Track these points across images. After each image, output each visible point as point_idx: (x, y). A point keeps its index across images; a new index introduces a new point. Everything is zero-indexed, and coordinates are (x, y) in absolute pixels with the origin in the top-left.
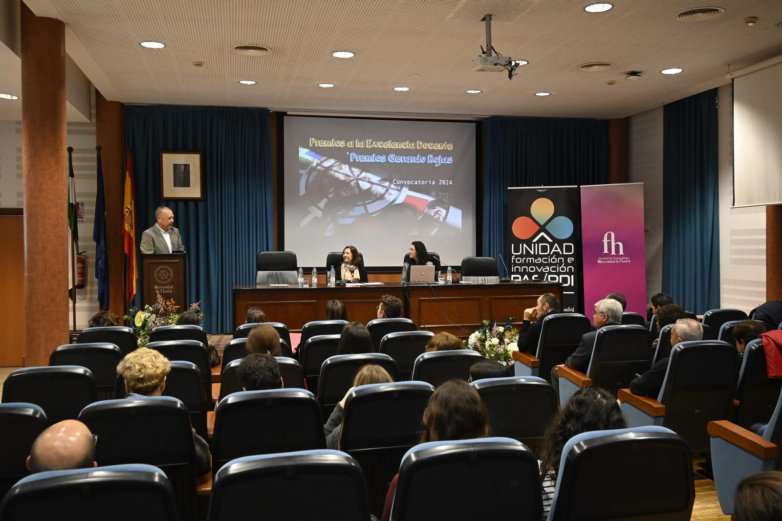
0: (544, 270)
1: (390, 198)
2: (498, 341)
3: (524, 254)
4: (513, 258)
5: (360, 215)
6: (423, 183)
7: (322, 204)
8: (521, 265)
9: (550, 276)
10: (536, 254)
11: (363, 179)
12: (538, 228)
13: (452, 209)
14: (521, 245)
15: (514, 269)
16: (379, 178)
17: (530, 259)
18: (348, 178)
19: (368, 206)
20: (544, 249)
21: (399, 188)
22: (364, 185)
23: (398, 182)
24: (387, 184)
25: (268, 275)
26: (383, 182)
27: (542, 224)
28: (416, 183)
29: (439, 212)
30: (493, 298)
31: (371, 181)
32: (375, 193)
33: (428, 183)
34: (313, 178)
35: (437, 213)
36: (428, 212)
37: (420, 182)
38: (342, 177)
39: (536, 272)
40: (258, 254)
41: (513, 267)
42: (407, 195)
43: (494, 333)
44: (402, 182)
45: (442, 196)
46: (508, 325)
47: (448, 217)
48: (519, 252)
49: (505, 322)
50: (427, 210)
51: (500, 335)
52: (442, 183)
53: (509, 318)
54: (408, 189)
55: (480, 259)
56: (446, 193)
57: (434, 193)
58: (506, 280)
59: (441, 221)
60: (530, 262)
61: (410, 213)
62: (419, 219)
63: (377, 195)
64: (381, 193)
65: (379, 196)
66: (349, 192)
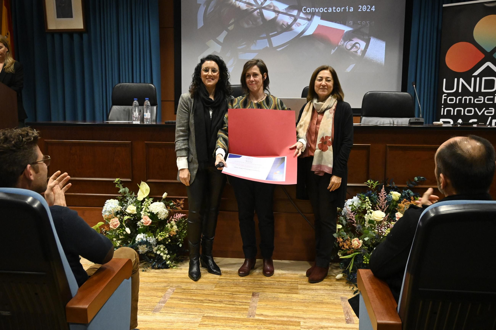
0: (487, 113)
1: (298, 29)
2: (383, 214)
3: (460, 91)
4: (443, 98)
5: (264, 49)
6: (339, 10)
7: (221, 38)
8: (454, 106)
9: (494, 121)
10: (477, 91)
11: (268, 8)
12: (482, 56)
13: (373, 40)
14: (456, 79)
15: (444, 111)
16: (287, 6)
17: (468, 98)
18: (251, 7)
19: (272, 39)
20: (489, 84)
21: (310, 17)
22: (269, 15)
23: (309, 10)
24: (295, 13)
26: (290, 11)
27: (489, 50)
28: (330, 10)
29: (357, 45)
30: (389, 146)
31: (276, 9)
32: (281, 23)
33: (345, 10)
34: (212, 8)
35: (354, 45)
36: (343, 45)
37: (336, 10)
38: (243, 6)
39: (475, 116)
40: (114, 86)
41: (442, 109)
42: (319, 25)
43: (382, 202)
44: (313, 10)
45: (361, 25)
46: (408, 190)
47: (368, 50)
48: (453, 89)
49: (405, 184)
50: (342, 42)
51: (393, 205)
52: (362, 9)
53: (413, 178)
54: (320, 18)
55: (389, 94)
56: (367, 22)
57: (352, 22)
58: (417, 121)
59: (359, 56)
60: (468, 102)
61: (321, 46)
62: (332, 53)
63: (283, 26)
64: (287, 24)
65: (285, 26)
66: (251, 23)
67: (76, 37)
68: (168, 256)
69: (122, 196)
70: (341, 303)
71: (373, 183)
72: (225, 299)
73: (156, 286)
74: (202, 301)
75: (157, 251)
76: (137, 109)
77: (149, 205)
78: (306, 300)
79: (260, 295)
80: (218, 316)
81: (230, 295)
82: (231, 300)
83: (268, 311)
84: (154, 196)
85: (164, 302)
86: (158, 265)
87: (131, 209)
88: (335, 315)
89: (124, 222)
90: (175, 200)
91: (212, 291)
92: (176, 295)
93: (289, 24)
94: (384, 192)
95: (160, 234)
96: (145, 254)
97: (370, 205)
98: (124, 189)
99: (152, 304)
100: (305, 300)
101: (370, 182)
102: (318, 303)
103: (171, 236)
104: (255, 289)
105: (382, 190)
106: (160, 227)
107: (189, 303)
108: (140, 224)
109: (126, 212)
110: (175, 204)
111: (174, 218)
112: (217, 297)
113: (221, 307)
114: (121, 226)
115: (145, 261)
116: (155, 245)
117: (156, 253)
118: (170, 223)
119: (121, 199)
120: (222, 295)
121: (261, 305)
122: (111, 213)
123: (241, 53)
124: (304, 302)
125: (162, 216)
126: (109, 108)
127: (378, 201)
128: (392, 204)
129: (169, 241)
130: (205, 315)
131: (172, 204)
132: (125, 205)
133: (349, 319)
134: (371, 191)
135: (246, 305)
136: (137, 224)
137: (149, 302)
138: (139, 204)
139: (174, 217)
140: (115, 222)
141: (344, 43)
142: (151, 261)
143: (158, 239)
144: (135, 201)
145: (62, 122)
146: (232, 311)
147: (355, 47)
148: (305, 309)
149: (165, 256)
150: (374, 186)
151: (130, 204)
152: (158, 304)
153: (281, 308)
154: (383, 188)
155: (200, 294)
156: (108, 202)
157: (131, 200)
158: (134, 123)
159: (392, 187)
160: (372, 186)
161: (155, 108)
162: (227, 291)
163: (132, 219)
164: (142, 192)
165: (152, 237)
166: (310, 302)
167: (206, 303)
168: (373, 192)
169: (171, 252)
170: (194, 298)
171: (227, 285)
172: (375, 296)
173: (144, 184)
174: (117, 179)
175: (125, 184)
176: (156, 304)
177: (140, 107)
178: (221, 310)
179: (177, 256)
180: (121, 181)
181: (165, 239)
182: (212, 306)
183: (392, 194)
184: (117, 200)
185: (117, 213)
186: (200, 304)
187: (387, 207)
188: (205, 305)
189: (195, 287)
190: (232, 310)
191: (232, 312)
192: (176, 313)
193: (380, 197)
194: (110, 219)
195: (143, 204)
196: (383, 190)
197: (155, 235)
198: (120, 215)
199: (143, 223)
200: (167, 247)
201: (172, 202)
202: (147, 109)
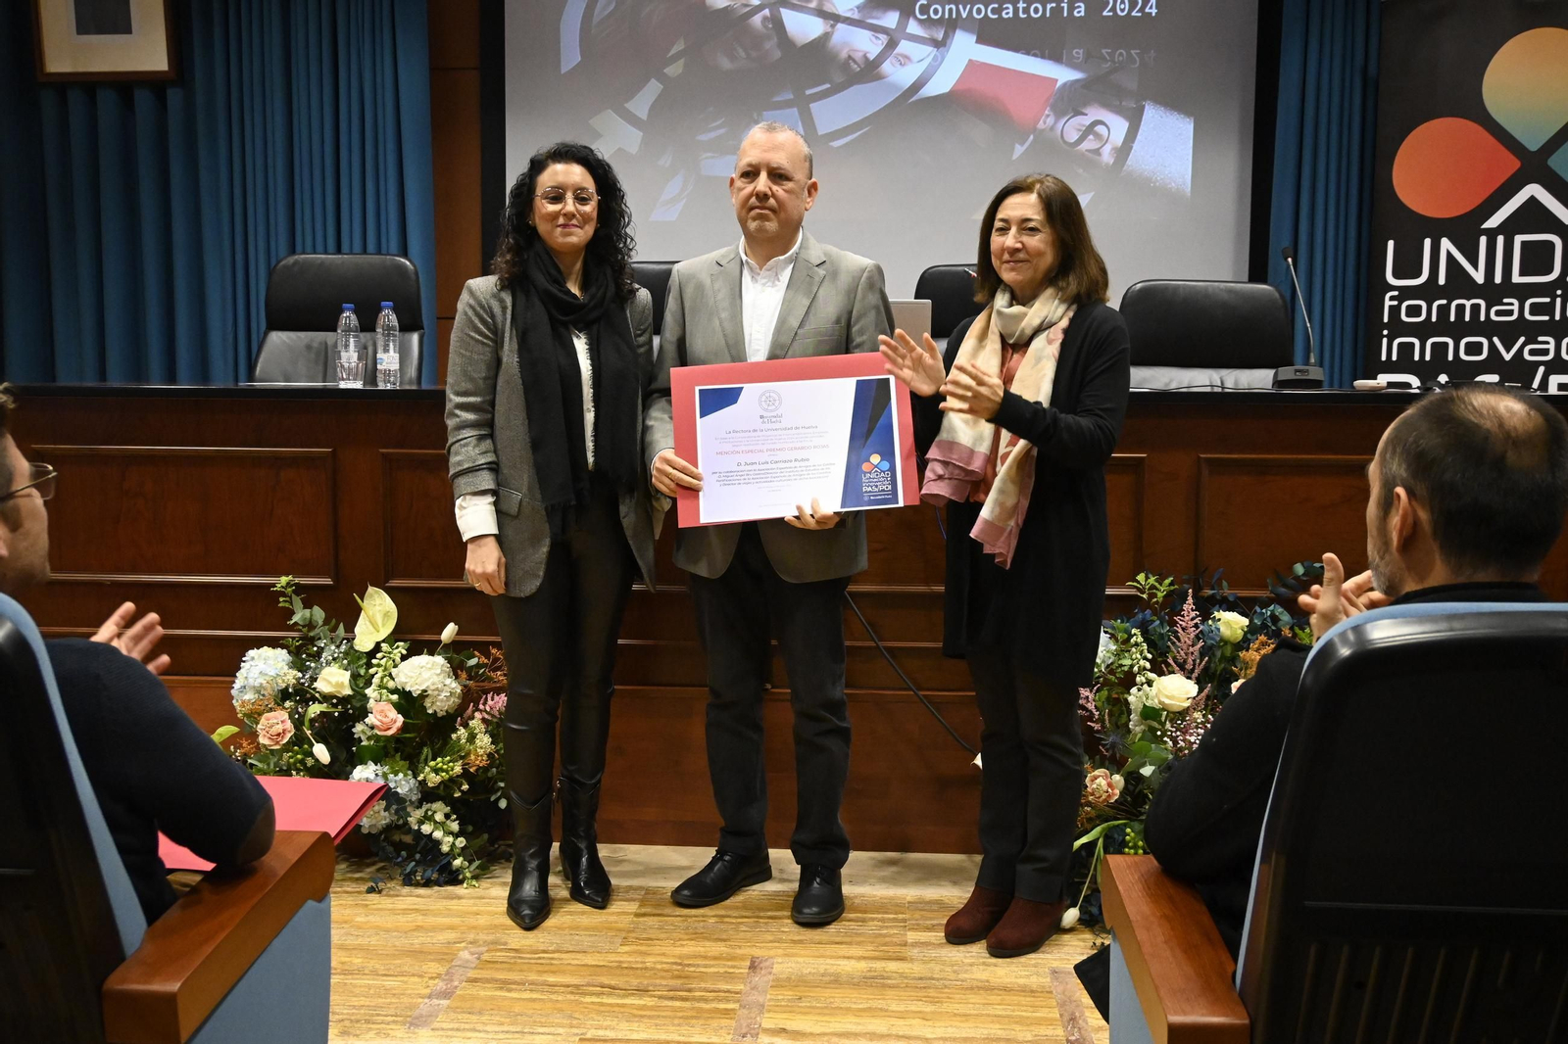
0: (1532, 352)
1: (900, 74)
2: (1192, 688)
3: (1442, 281)
4: (1388, 303)
6: (1037, 11)
7: (641, 105)
8: (1423, 331)
9: (1555, 381)
10: (1498, 279)
11: (799, 4)
12: (1514, 164)
13: (1152, 114)
14: (1427, 242)
17: (1468, 304)
19: (814, 107)
20: (1537, 258)
21: (940, 36)
22: (803, 27)
23: (936, 12)
24: (891, 19)
25: (309, 347)
26: (875, 14)
27: (1533, 145)
28: (1008, 12)
29: (1100, 129)
31: (828, 8)
32: (844, 55)
33: (1058, 11)
34: (609, 3)
35: (1090, 129)
36: (1052, 128)
37: (1026, 10)
39: (1494, 363)
40: (273, 263)
41: (1385, 340)
42: (970, 60)
43: (1185, 647)
44: (951, 10)
45: (1113, 61)
46: (1272, 607)
47: (1136, 146)
48: (1418, 274)
49: (1264, 587)
50: (1049, 120)
51: (1223, 658)
52: (1113, 9)
53: (1290, 569)
54: (975, 38)
55: (1206, 288)
56: (1133, 52)
57: (1081, 51)
58: (1299, 376)
59: (1107, 165)
60: (1467, 319)
61: (979, 132)
62: (1014, 157)
63: (852, 64)
64: (865, 56)
65: (859, 66)
66: (743, 54)
67: (143, 99)
68: (461, 842)
69: (301, 638)
70: (1050, 987)
71: (1156, 584)
72: (658, 981)
73: (417, 940)
74: (577, 989)
75: (421, 822)
76: (352, 340)
77: (395, 666)
78: (933, 979)
79: (775, 966)
80: (635, 1036)
81: (675, 967)
82: (679, 982)
83: (803, 1017)
84: (414, 636)
85: (446, 994)
86: (425, 871)
87: (333, 679)
88: (1033, 1028)
89: (307, 723)
90: (483, 647)
91: (613, 955)
92: (489, 972)
93: (871, 57)
94: (1193, 614)
95: (432, 763)
96: (381, 833)
97: (1145, 658)
98: (307, 612)
99: (405, 1000)
100: (928, 981)
101: (1146, 580)
102: (972, 988)
103: (471, 770)
104: (761, 948)
105: (1185, 607)
106: (432, 742)
107: (535, 996)
108: (363, 732)
109: (314, 689)
110: (486, 661)
111: (481, 711)
112: (627, 975)
113: (643, 1008)
114: (299, 740)
115: (382, 861)
116: (416, 804)
117: (419, 829)
118: (466, 725)
119: (298, 648)
120: (646, 968)
121: (780, 997)
122: (263, 695)
123: (709, 154)
124: (925, 988)
125: (438, 703)
126: (258, 337)
127: (1173, 643)
128: (1219, 654)
129: (465, 787)
130: (589, 1036)
131: (473, 662)
132: (313, 665)
133: (1077, 1040)
134: (1148, 612)
135: (728, 1001)
136: (354, 730)
137: (394, 995)
138: (361, 664)
139: (481, 707)
140: (276, 725)
141: (1055, 123)
142: (400, 859)
143: (424, 780)
144: (346, 654)
145: (91, 383)
146: (681, 1021)
147: (1091, 137)
148: (929, 1008)
149: (450, 839)
150: (1160, 595)
151: (328, 663)
152: (426, 1000)
153: (848, 1009)
154: (1190, 600)
155: (569, 967)
156: (253, 659)
157: (333, 647)
158: (343, 385)
159: (1218, 597)
160: (1152, 596)
161: (415, 338)
162: (664, 954)
163: (336, 714)
164: (370, 622)
165: (405, 775)
166: (946, 987)
167: (592, 994)
168: (1155, 613)
169: (470, 828)
170: (551, 979)
171: (663, 936)
172: (1161, 939)
173: (376, 596)
174: (284, 580)
175: (310, 596)
176: (420, 1000)
177: (365, 336)
178: (642, 1016)
179: (492, 842)
180: (295, 584)
181: (452, 783)
182: (610, 1005)
183: (1219, 620)
184: (285, 651)
185: (284, 695)
186: (572, 997)
187: (1204, 663)
188: (587, 1003)
189: (552, 943)
190: (681, 1018)
191: (679, 1025)
192: (488, 1028)
193: (1180, 630)
194: (260, 714)
195: (374, 661)
196: (1189, 605)
197: (417, 767)
198: (296, 701)
199: (372, 728)
200: (458, 808)
201: (474, 656)
202: (388, 341)
